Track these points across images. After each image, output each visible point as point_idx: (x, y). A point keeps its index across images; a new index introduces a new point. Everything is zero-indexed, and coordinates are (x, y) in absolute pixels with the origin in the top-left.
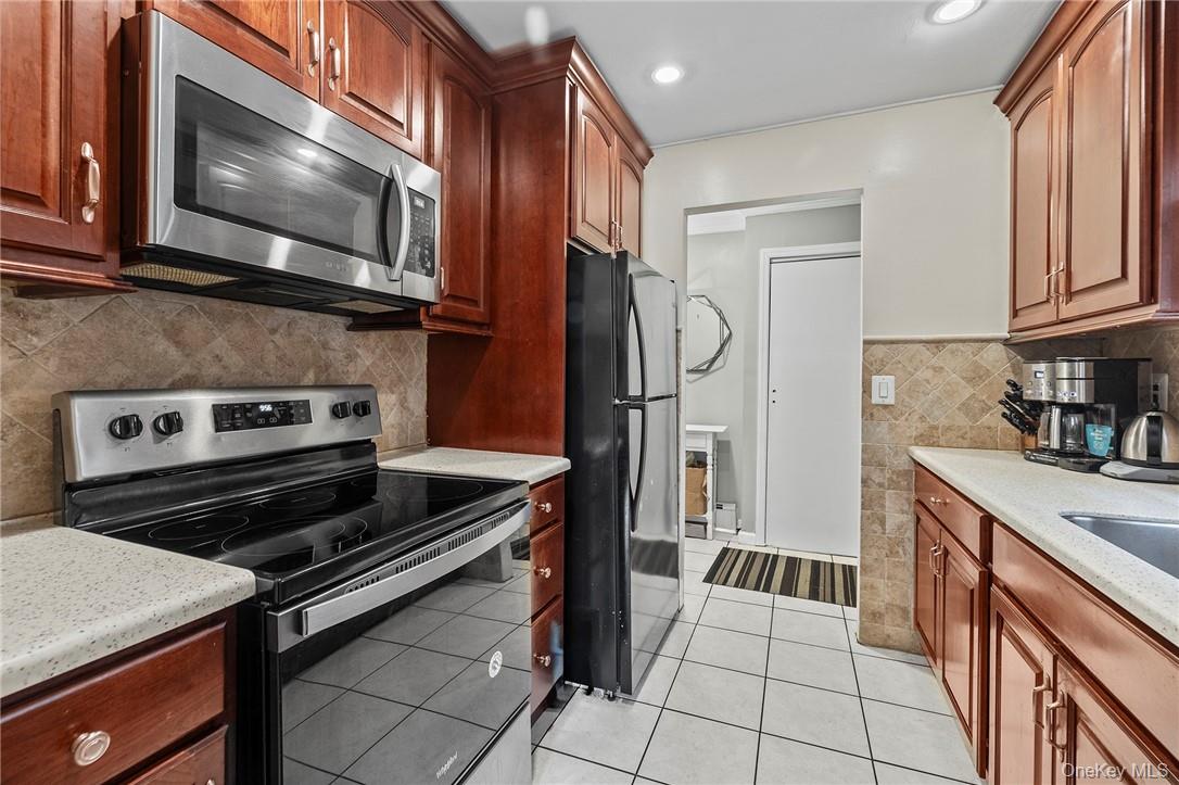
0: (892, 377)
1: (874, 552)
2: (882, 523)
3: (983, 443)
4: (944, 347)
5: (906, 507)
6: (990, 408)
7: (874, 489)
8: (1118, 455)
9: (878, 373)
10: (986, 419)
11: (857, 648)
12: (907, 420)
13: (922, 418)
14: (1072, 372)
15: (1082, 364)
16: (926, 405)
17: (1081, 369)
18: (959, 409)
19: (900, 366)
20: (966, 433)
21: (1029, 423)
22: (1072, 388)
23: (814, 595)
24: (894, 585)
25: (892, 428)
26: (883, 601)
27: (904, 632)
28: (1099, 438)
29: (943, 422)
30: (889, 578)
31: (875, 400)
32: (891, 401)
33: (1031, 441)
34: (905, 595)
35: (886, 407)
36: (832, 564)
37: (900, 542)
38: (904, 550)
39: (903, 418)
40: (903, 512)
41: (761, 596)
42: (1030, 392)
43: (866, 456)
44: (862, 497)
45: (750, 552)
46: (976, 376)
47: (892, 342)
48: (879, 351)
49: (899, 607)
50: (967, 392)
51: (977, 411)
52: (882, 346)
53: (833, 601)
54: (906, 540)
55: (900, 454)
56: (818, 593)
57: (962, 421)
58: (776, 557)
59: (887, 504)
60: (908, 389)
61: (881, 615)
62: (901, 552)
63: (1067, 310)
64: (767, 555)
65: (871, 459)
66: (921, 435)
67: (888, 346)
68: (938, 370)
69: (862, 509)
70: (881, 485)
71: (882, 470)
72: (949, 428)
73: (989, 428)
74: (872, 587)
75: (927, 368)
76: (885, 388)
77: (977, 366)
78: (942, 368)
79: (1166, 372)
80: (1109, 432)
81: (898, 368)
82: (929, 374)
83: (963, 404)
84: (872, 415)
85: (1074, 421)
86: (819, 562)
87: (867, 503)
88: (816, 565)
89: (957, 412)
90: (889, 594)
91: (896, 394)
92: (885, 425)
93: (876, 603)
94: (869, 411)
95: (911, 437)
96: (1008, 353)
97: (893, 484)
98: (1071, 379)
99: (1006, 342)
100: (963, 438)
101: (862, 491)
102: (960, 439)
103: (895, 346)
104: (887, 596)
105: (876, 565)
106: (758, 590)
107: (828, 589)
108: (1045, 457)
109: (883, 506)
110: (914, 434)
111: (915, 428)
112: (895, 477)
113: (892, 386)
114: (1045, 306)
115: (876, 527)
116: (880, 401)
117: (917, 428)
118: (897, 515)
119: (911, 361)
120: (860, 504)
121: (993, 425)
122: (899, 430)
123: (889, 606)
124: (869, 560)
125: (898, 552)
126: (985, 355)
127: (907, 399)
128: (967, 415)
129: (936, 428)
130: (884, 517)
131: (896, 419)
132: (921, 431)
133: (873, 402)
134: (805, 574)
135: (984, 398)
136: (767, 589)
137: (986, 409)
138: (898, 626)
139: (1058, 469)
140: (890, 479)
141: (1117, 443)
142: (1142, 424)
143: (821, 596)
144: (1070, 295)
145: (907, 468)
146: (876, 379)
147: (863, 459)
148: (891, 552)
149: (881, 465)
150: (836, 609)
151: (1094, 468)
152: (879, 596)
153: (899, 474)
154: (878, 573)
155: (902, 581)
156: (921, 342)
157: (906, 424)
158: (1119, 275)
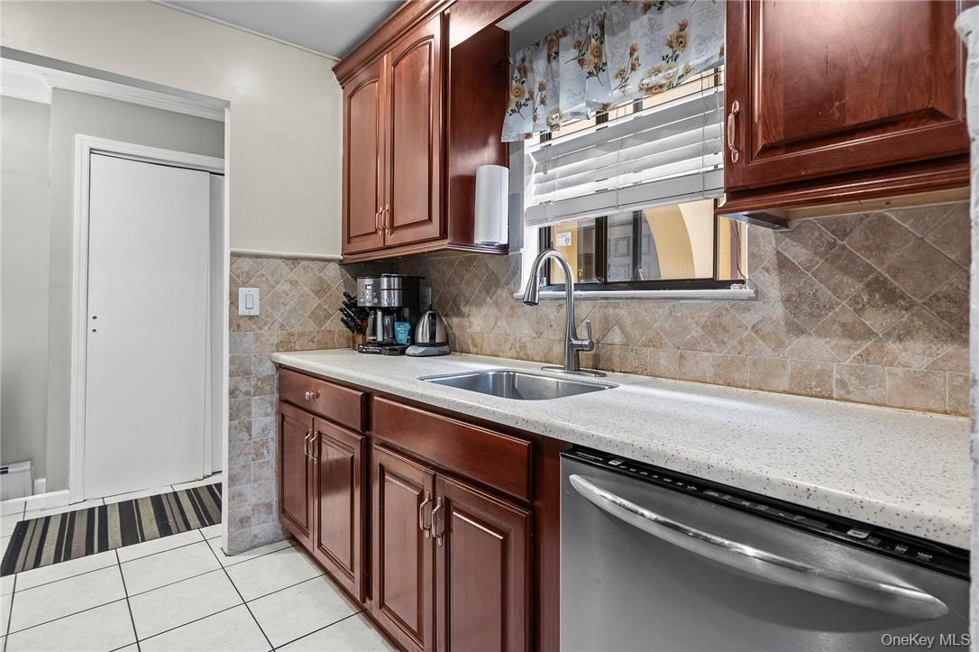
0: (257, 289)
1: (241, 461)
2: (249, 429)
3: (326, 344)
4: (299, 263)
5: (269, 410)
6: (331, 316)
7: (241, 397)
8: (413, 342)
9: (244, 285)
10: (328, 324)
11: (226, 561)
12: (269, 329)
13: (282, 327)
14: (389, 285)
15: (396, 279)
16: (286, 314)
17: (395, 282)
18: (309, 317)
19: (264, 279)
20: (314, 337)
21: (358, 325)
22: (389, 296)
23: (165, 530)
24: (259, 485)
25: (257, 337)
26: (250, 505)
27: (267, 525)
28: (402, 332)
29: (298, 329)
30: (255, 481)
31: (242, 311)
32: (256, 312)
33: (359, 338)
34: (268, 492)
35: (251, 317)
36: (175, 494)
37: (264, 444)
38: (268, 451)
39: (266, 328)
40: (267, 415)
41: (98, 559)
42: (362, 300)
43: (233, 367)
44: (230, 408)
45: (64, 515)
46: (321, 289)
47: (257, 256)
48: (246, 264)
49: (264, 504)
50: (315, 302)
51: (322, 318)
52: (247, 259)
53: (189, 528)
54: (270, 440)
55: (264, 360)
56: (169, 527)
57: (311, 327)
58: (103, 509)
59: (253, 410)
60: (271, 301)
61: (248, 518)
62: (265, 452)
63: (391, 240)
64: (91, 511)
65: (239, 369)
66: (282, 342)
67: (254, 260)
68: (294, 283)
69: (231, 420)
70: (247, 393)
71: (248, 379)
72: (303, 334)
73: (330, 331)
74: (240, 494)
75: (286, 281)
76: (250, 300)
77: (321, 281)
78: (297, 282)
79: (430, 286)
80: (408, 326)
81: (262, 281)
82: (287, 287)
83: (312, 313)
84: (239, 326)
85: (387, 320)
86: (159, 496)
87: (234, 414)
88: (157, 501)
89: (308, 319)
90: (255, 496)
91: (261, 305)
92: (250, 335)
93: (243, 509)
94: (236, 323)
95: (272, 345)
96: (342, 272)
97: (259, 391)
98: (389, 289)
99: (341, 263)
100: (313, 341)
101: (230, 402)
102: (311, 343)
103: (259, 260)
104: (254, 499)
105: (243, 472)
106: (92, 553)
107: (179, 519)
108: (371, 348)
109: (249, 413)
110: (276, 341)
111: (274, 336)
112: (260, 384)
113: (257, 297)
114: (374, 236)
115: (244, 435)
116: (246, 312)
117: (278, 336)
118: (264, 419)
119: (273, 275)
120: (228, 415)
121: (332, 329)
122: (264, 339)
123: (256, 508)
124: (237, 469)
125: (263, 453)
126: (327, 273)
127: (270, 309)
128: (315, 321)
129: (292, 334)
130: (250, 423)
131: (260, 329)
132: (280, 338)
133: (240, 313)
134: (147, 514)
135: (327, 307)
136: (104, 547)
137: (328, 316)
138: (264, 522)
139: (381, 356)
140: (256, 386)
141: (413, 333)
142: (426, 319)
143: (173, 528)
144: (393, 228)
145: (269, 373)
146: (242, 291)
147: (230, 371)
148: (257, 455)
149: (247, 374)
150: (194, 534)
151: (403, 352)
152: (247, 501)
153: (263, 380)
154: (245, 480)
155: (267, 479)
156: (281, 257)
157: (269, 332)
158: (427, 218)
